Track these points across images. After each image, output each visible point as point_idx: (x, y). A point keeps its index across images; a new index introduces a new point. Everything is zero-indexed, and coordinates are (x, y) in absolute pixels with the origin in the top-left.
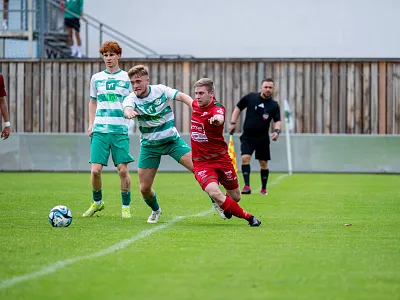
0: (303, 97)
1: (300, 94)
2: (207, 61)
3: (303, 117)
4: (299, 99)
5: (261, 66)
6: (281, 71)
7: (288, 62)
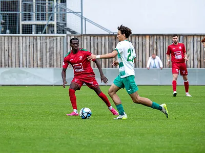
0: (200, 51)
1: (199, 50)
2: (157, 35)
3: (200, 61)
4: (198, 52)
5: (181, 37)
6: (190, 40)
7: (193, 35)
